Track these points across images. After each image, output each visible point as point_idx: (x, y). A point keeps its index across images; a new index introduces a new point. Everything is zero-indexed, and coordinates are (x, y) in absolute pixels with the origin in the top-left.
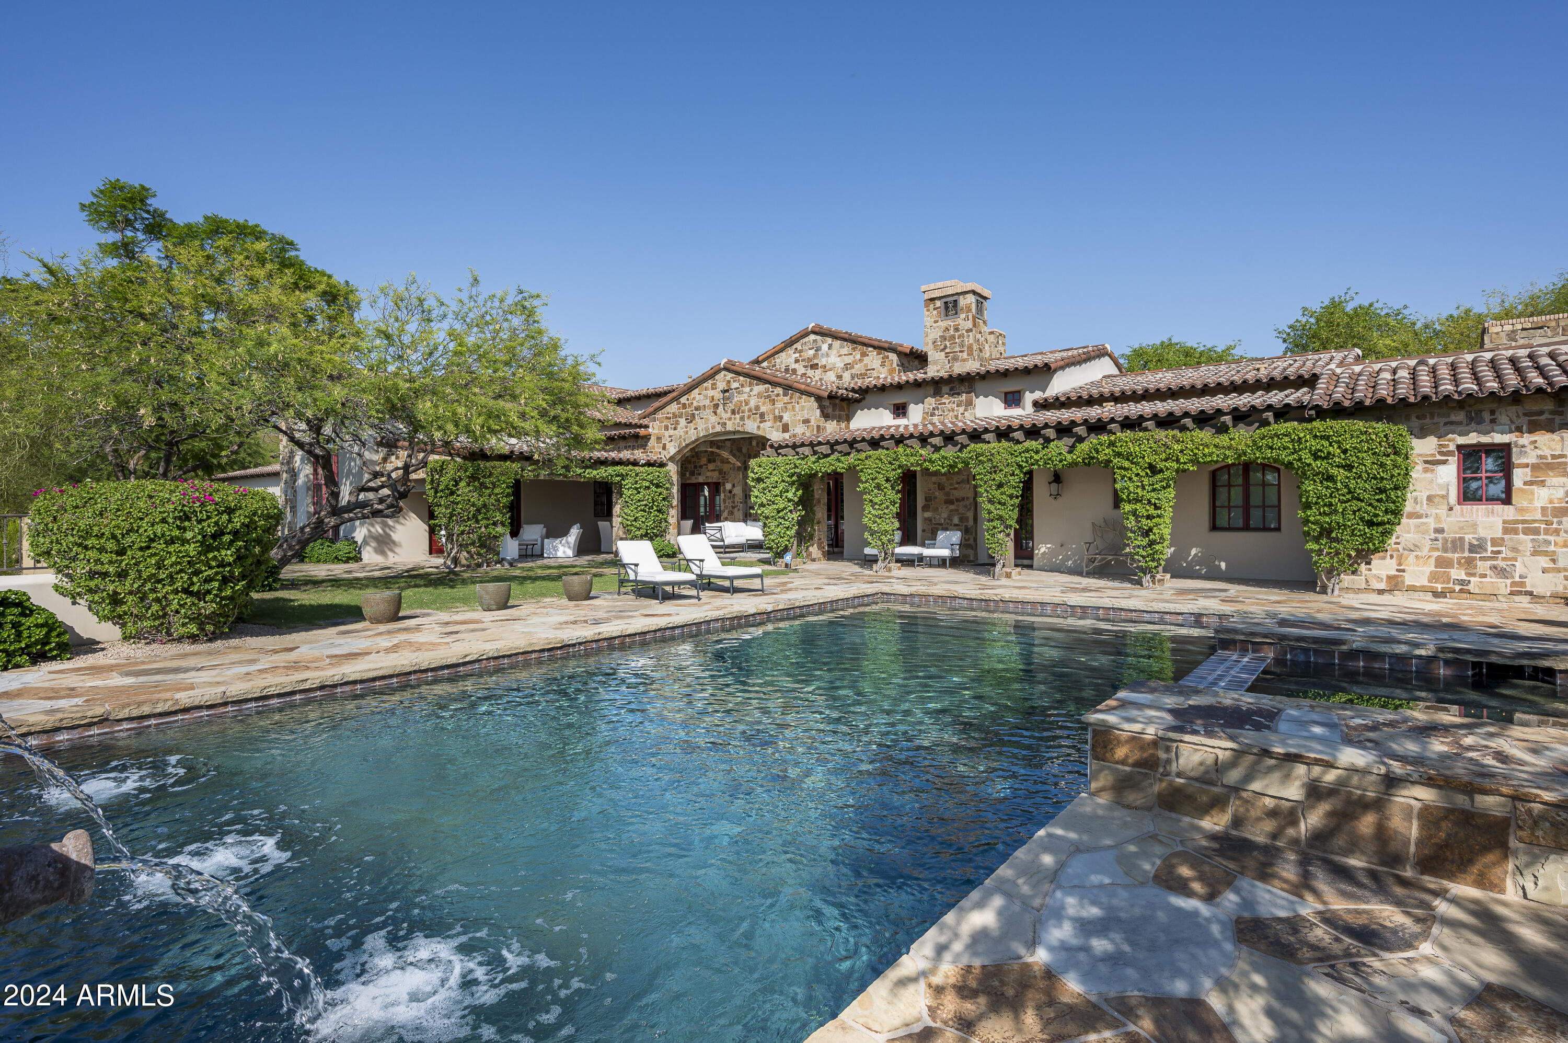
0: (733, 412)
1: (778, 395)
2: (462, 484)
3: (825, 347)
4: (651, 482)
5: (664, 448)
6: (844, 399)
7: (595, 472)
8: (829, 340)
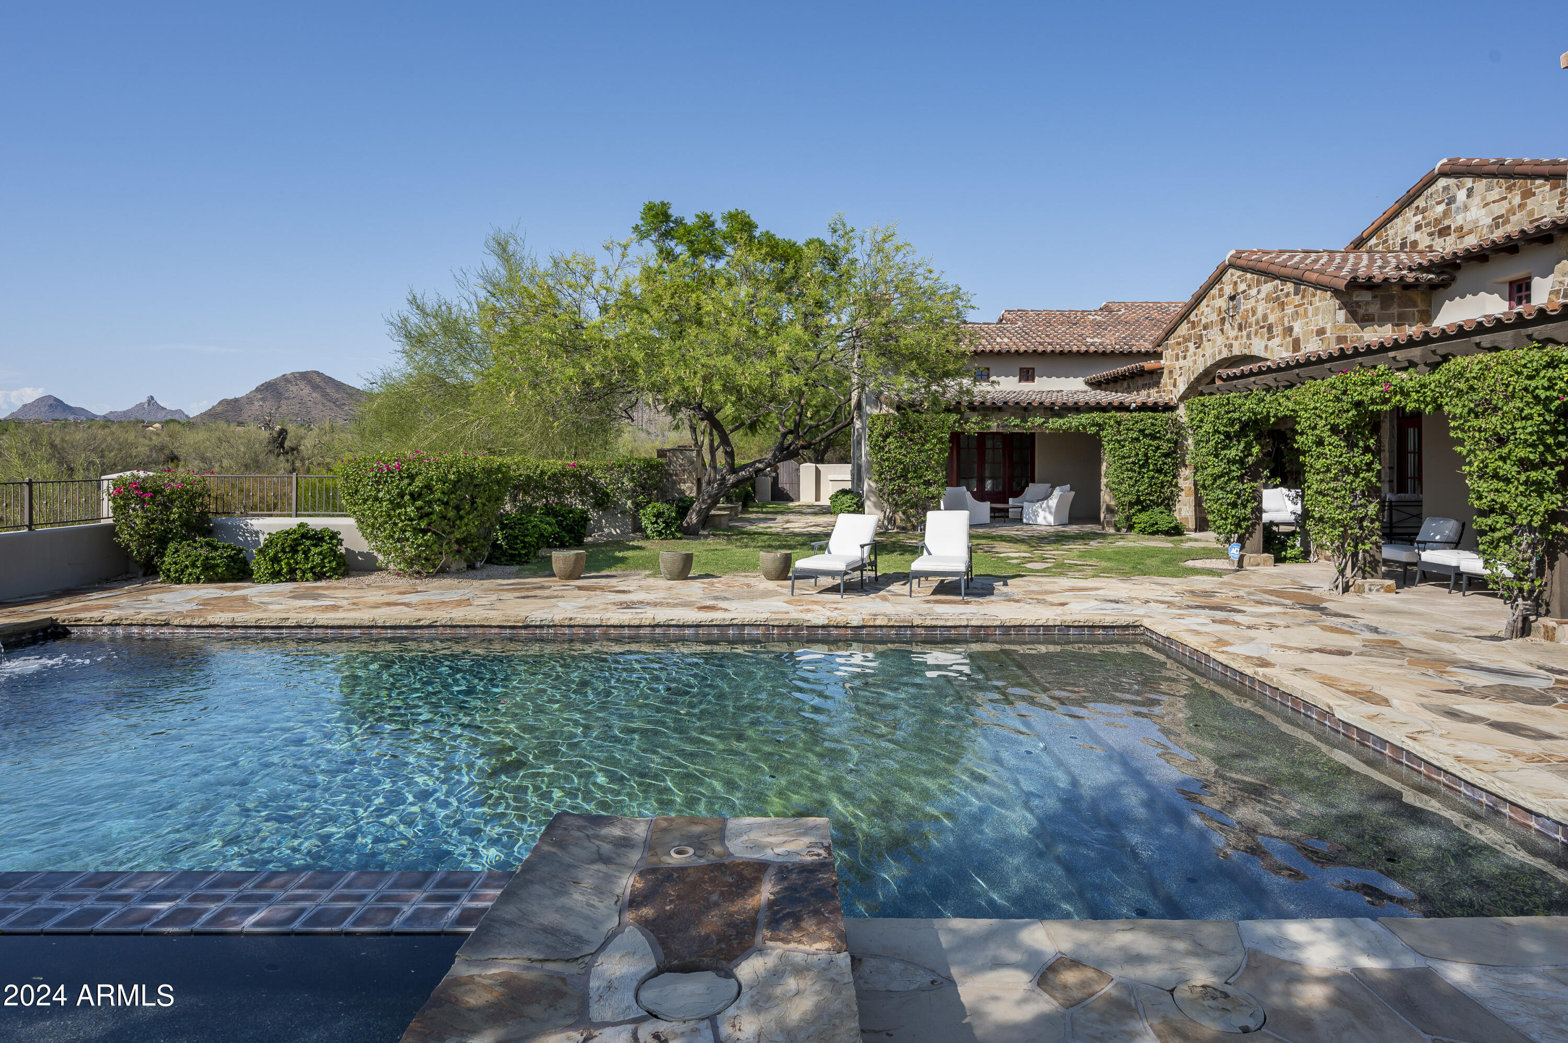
0: (1240, 328)
1: (1288, 295)
2: (891, 439)
3: (1461, 195)
4: (1142, 431)
5: (1175, 386)
6: (1406, 286)
7: (1061, 421)
8: (1469, 182)
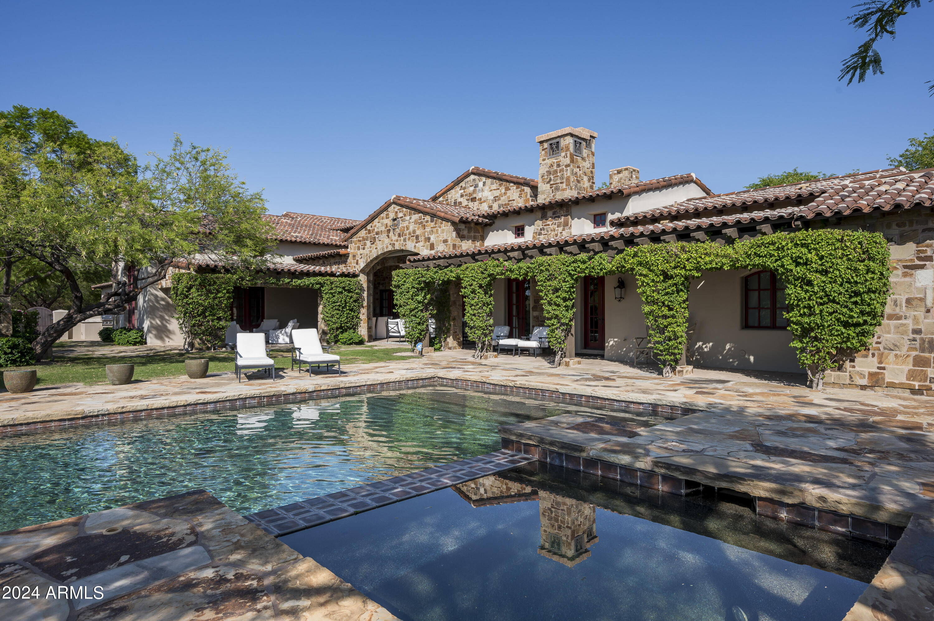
0: (399, 235)
1: (427, 222)
2: (193, 290)
3: (481, 184)
4: (344, 288)
5: (357, 263)
6: (477, 223)
7: (299, 281)
8: (484, 179)
